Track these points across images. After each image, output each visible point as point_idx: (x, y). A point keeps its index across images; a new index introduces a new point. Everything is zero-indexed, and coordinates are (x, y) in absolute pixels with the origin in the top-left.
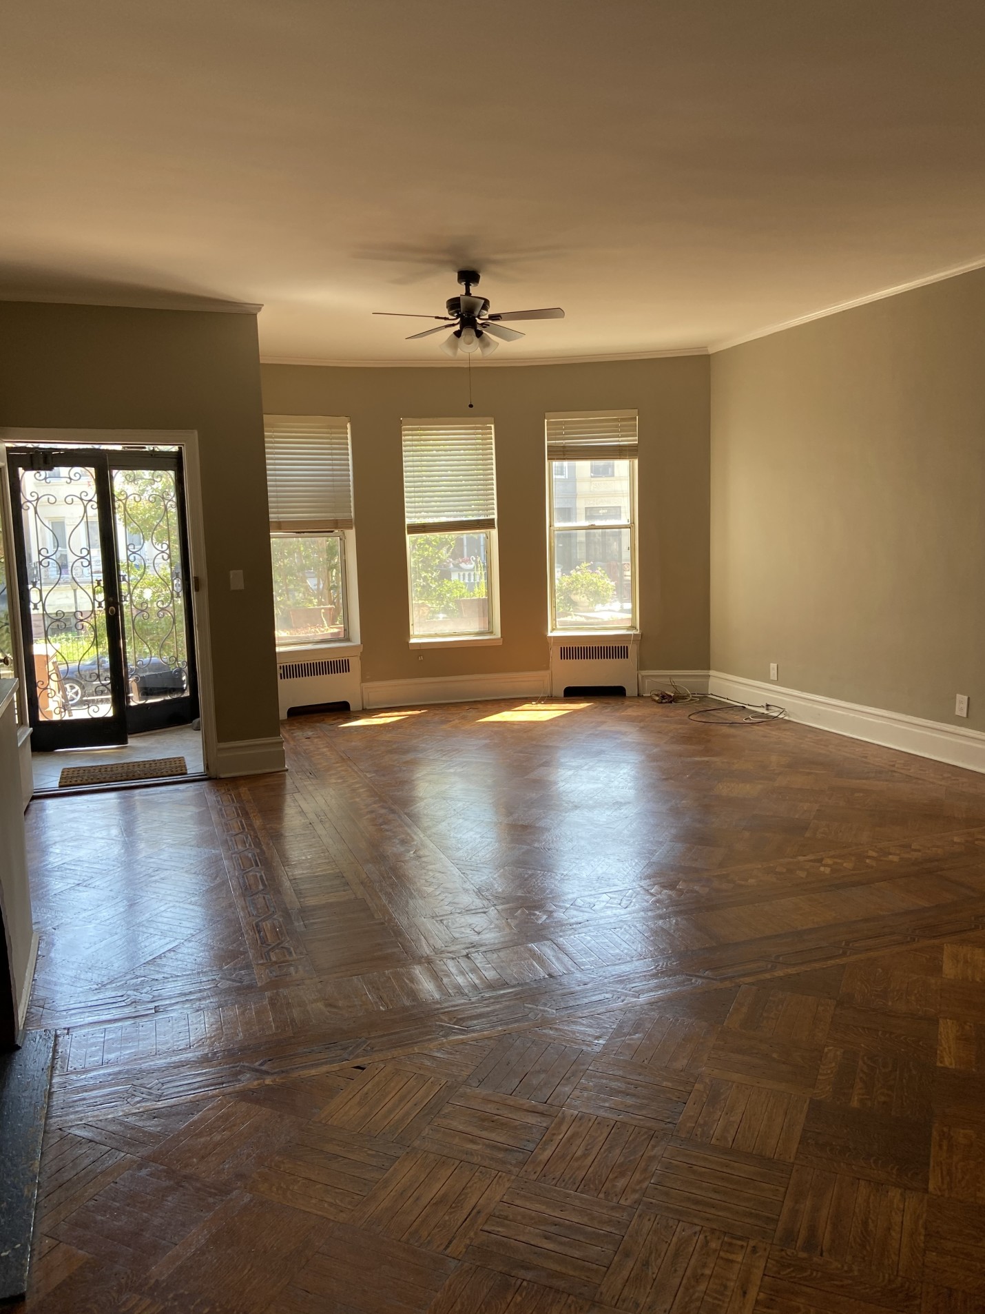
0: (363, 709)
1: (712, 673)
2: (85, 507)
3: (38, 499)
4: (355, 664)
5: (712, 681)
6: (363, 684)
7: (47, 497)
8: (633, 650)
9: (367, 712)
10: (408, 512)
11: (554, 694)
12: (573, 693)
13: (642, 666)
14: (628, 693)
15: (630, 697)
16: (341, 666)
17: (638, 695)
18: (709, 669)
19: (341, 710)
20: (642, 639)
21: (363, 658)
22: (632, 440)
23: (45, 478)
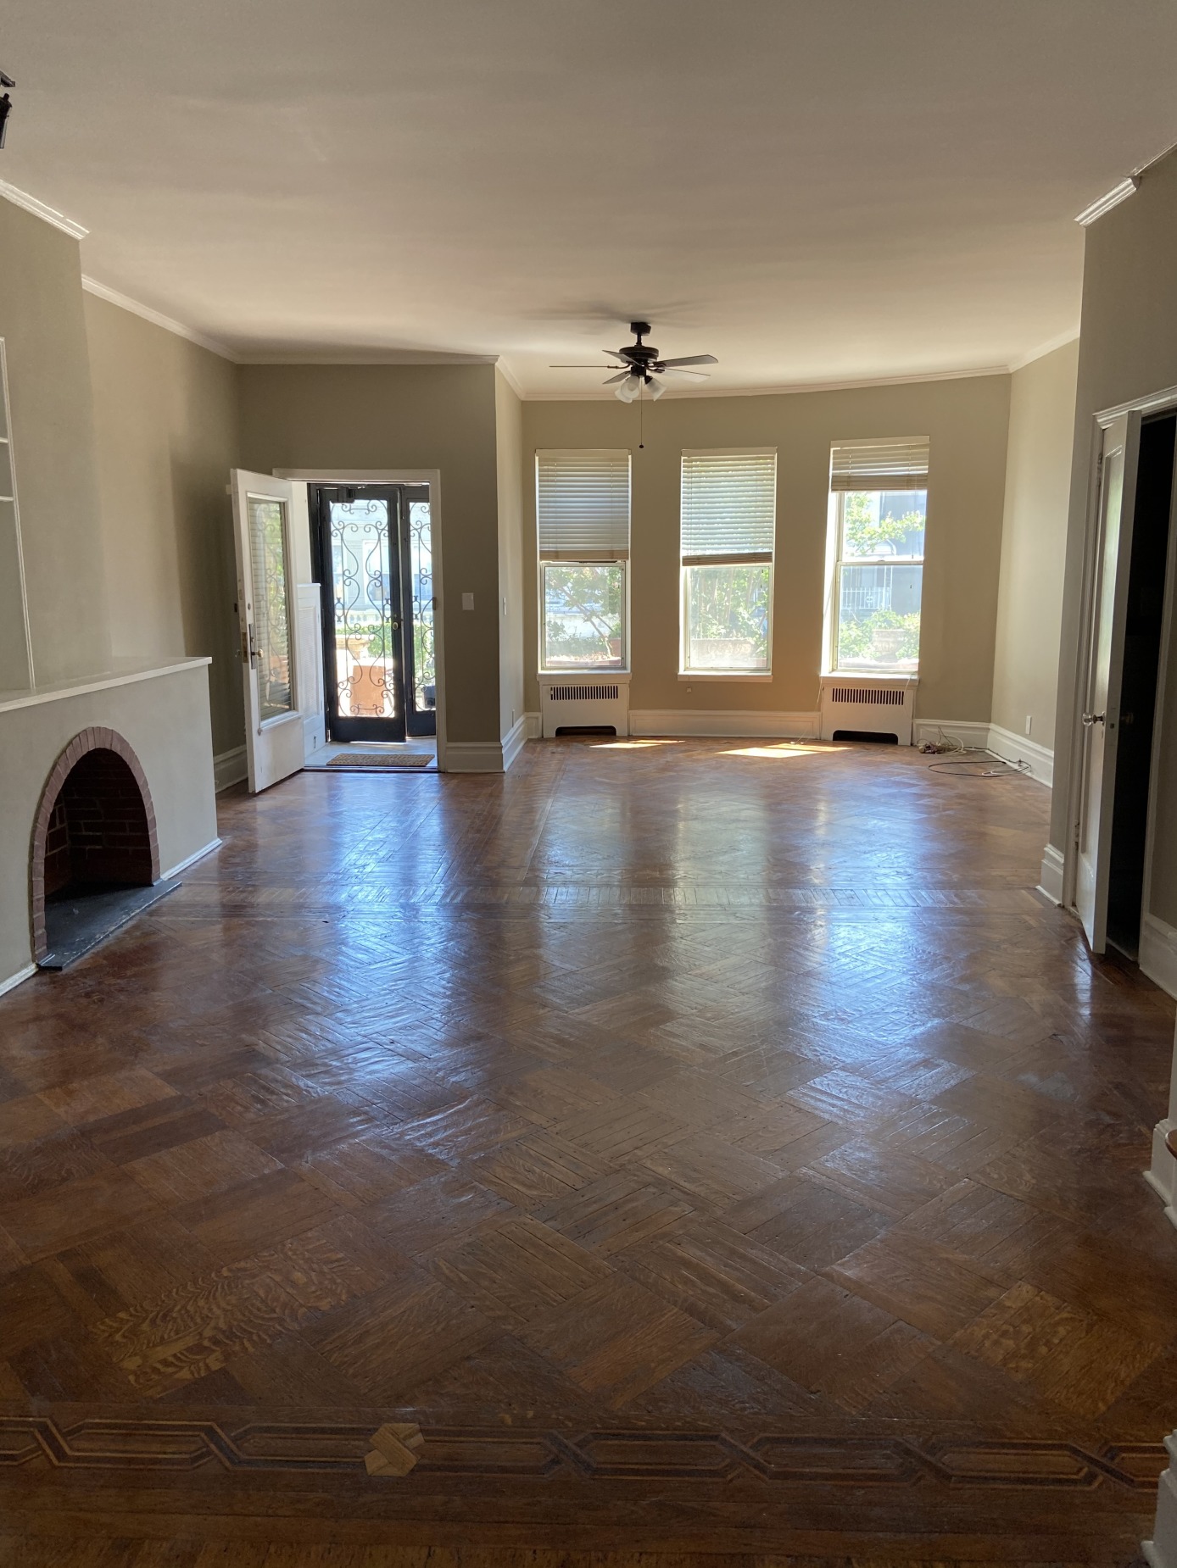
0: (629, 735)
1: (992, 726)
2: (379, 535)
3: (344, 528)
4: (624, 692)
5: (991, 735)
6: (630, 711)
7: (350, 526)
8: (909, 697)
9: (629, 738)
10: (683, 543)
11: (823, 737)
12: (841, 737)
13: (917, 713)
14: (900, 741)
15: (900, 746)
16: (610, 692)
17: (912, 745)
18: (989, 721)
19: (608, 733)
20: (919, 685)
21: (632, 685)
22: (923, 470)
23: (350, 510)
